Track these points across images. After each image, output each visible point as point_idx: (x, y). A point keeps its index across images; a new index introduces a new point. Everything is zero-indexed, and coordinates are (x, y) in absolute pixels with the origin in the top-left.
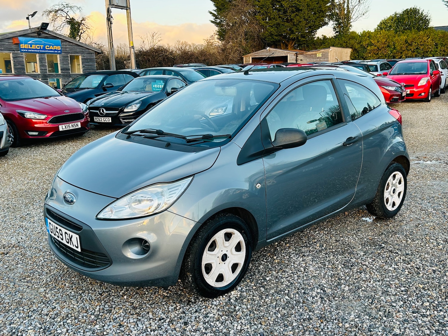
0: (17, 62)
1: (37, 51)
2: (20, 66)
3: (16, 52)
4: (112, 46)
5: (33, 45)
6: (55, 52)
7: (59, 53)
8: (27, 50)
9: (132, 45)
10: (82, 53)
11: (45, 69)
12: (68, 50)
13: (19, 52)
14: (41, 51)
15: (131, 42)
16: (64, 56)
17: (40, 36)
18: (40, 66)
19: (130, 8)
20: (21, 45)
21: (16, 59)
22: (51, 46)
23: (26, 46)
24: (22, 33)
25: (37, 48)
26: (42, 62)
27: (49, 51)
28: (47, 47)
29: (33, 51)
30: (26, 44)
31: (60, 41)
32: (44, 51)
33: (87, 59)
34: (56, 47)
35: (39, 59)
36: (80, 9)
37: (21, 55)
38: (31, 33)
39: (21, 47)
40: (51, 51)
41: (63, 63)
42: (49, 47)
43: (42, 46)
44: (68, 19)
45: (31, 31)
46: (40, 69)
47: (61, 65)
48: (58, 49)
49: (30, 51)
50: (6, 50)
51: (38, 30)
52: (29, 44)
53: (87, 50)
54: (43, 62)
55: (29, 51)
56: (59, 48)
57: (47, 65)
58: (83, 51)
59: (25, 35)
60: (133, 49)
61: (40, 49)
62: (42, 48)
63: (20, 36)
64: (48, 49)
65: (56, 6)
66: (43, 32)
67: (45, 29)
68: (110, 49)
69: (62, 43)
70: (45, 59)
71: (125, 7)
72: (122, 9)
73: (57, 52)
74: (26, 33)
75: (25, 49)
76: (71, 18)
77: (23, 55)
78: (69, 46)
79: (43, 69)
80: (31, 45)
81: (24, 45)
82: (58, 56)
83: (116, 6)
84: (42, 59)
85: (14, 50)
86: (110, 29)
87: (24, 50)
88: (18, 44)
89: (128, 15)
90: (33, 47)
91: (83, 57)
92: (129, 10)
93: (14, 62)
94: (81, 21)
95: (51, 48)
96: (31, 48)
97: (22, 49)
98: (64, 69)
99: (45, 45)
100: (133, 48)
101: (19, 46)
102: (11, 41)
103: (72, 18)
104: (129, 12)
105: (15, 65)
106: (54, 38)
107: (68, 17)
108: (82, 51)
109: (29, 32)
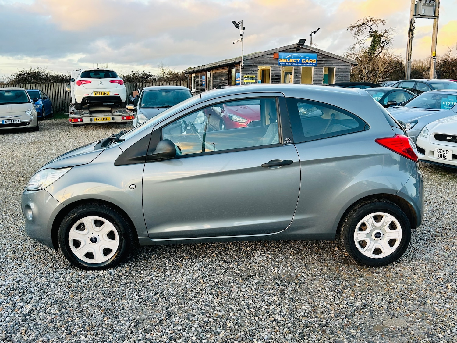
0: (274, 74)
1: (293, 64)
2: (276, 78)
3: (275, 65)
4: (410, 57)
5: (290, 59)
6: (310, 64)
7: (314, 66)
8: (284, 64)
9: (434, 55)
10: (337, 65)
11: (298, 80)
12: (324, 63)
13: (278, 65)
14: (297, 64)
15: (433, 52)
16: (319, 69)
17: (298, 51)
18: (294, 77)
19: (438, 17)
20: (280, 60)
21: (274, 71)
22: (307, 60)
23: (284, 60)
24: (283, 50)
25: (294, 62)
26: (296, 74)
27: (304, 64)
28: (303, 61)
29: (290, 64)
30: (284, 58)
31: (316, 54)
32: (299, 64)
33: (342, 71)
34: (312, 60)
35: (295, 71)
36: (384, 22)
37: (279, 68)
38: (291, 49)
39: (280, 61)
40: (306, 64)
41: (316, 74)
42: (305, 61)
43: (298, 60)
44: (371, 32)
45: (291, 47)
46: (294, 80)
47: (314, 77)
48: (313, 62)
49: (288, 64)
50: (267, 64)
51: (297, 46)
52: (287, 58)
53: (343, 63)
54: (298, 74)
55: (286, 64)
56: (315, 61)
57: (301, 76)
58: (339, 63)
59: (285, 50)
60: (434, 60)
61: (297, 63)
62: (298, 62)
63: (280, 52)
64: (304, 62)
65: (361, 21)
66: (301, 47)
67: (303, 44)
68: (407, 60)
69: (319, 57)
70: (300, 71)
71: (432, 16)
72: (429, 18)
73: (312, 64)
74: (286, 48)
75: (283, 62)
76: (374, 31)
77: (280, 68)
78: (325, 59)
79: (296, 80)
80: (289, 59)
81: (282, 59)
82: (313, 68)
83: (421, 15)
84: (298, 71)
85: (273, 64)
86: (411, 39)
87: (282, 64)
88: (277, 59)
89: (435, 24)
90: (290, 60)
91: (338, 69)
92: (437, 19)
93: (272, 74)
94: (384, 33)
95: (307, 61)
96: (289, 62)
97: (281, 63)
98: (317, 80)
99: (301, 58)
100: (435, 58)
101: (278, 61)
102: (272, 56)
103: (376, 31)
104: (437, 21)
105: (272, 77)
106: (312, 52)
107: (371, 31)
108: (337, 63)
109: (289, 48)
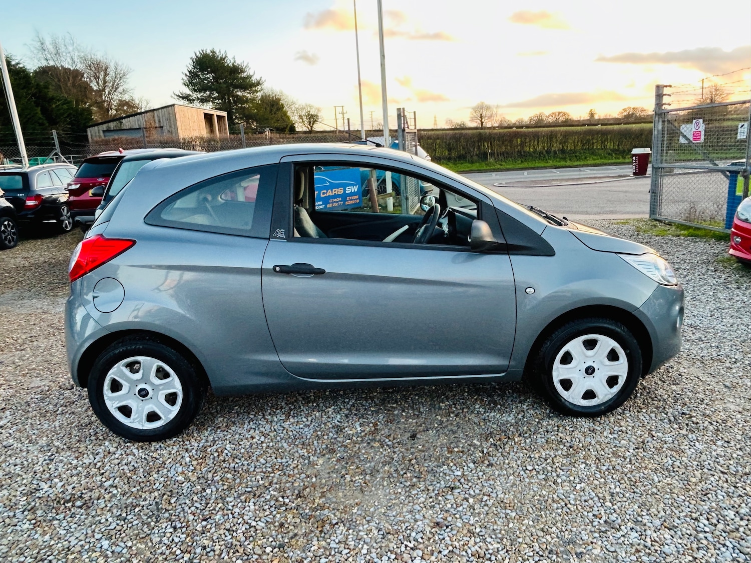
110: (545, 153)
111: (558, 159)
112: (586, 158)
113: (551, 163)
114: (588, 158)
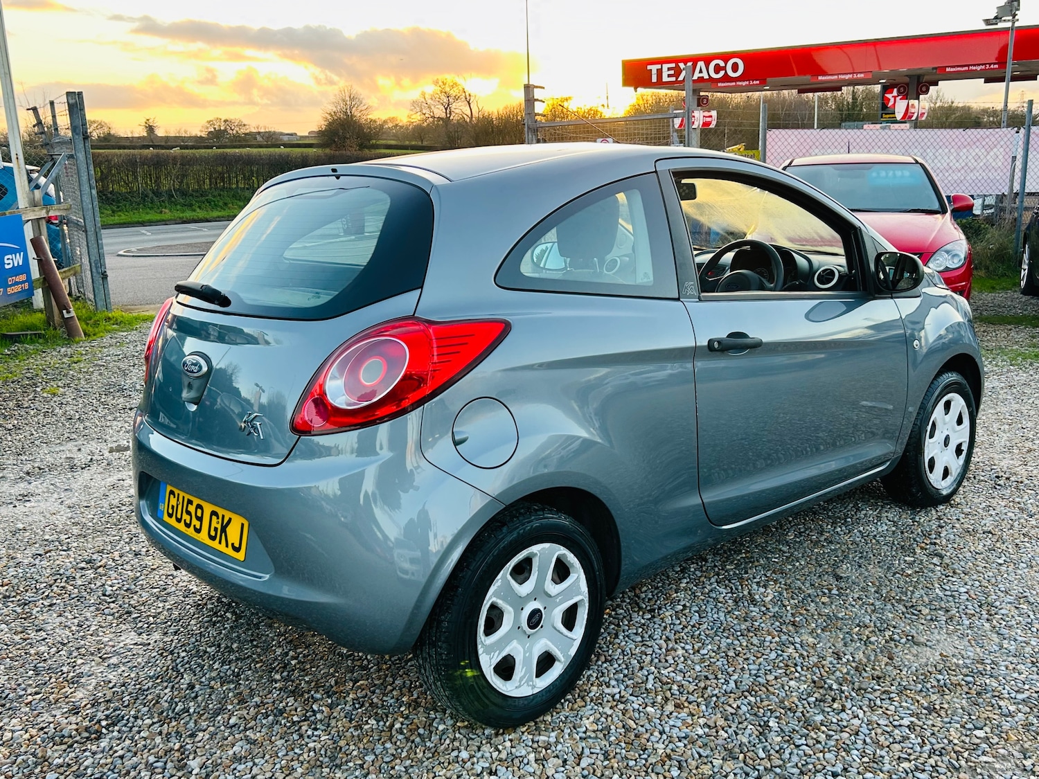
110: (151, 195)
111: (179, 207)
112: (226, 204)
113: (167, 214)
114: (230, 205)
